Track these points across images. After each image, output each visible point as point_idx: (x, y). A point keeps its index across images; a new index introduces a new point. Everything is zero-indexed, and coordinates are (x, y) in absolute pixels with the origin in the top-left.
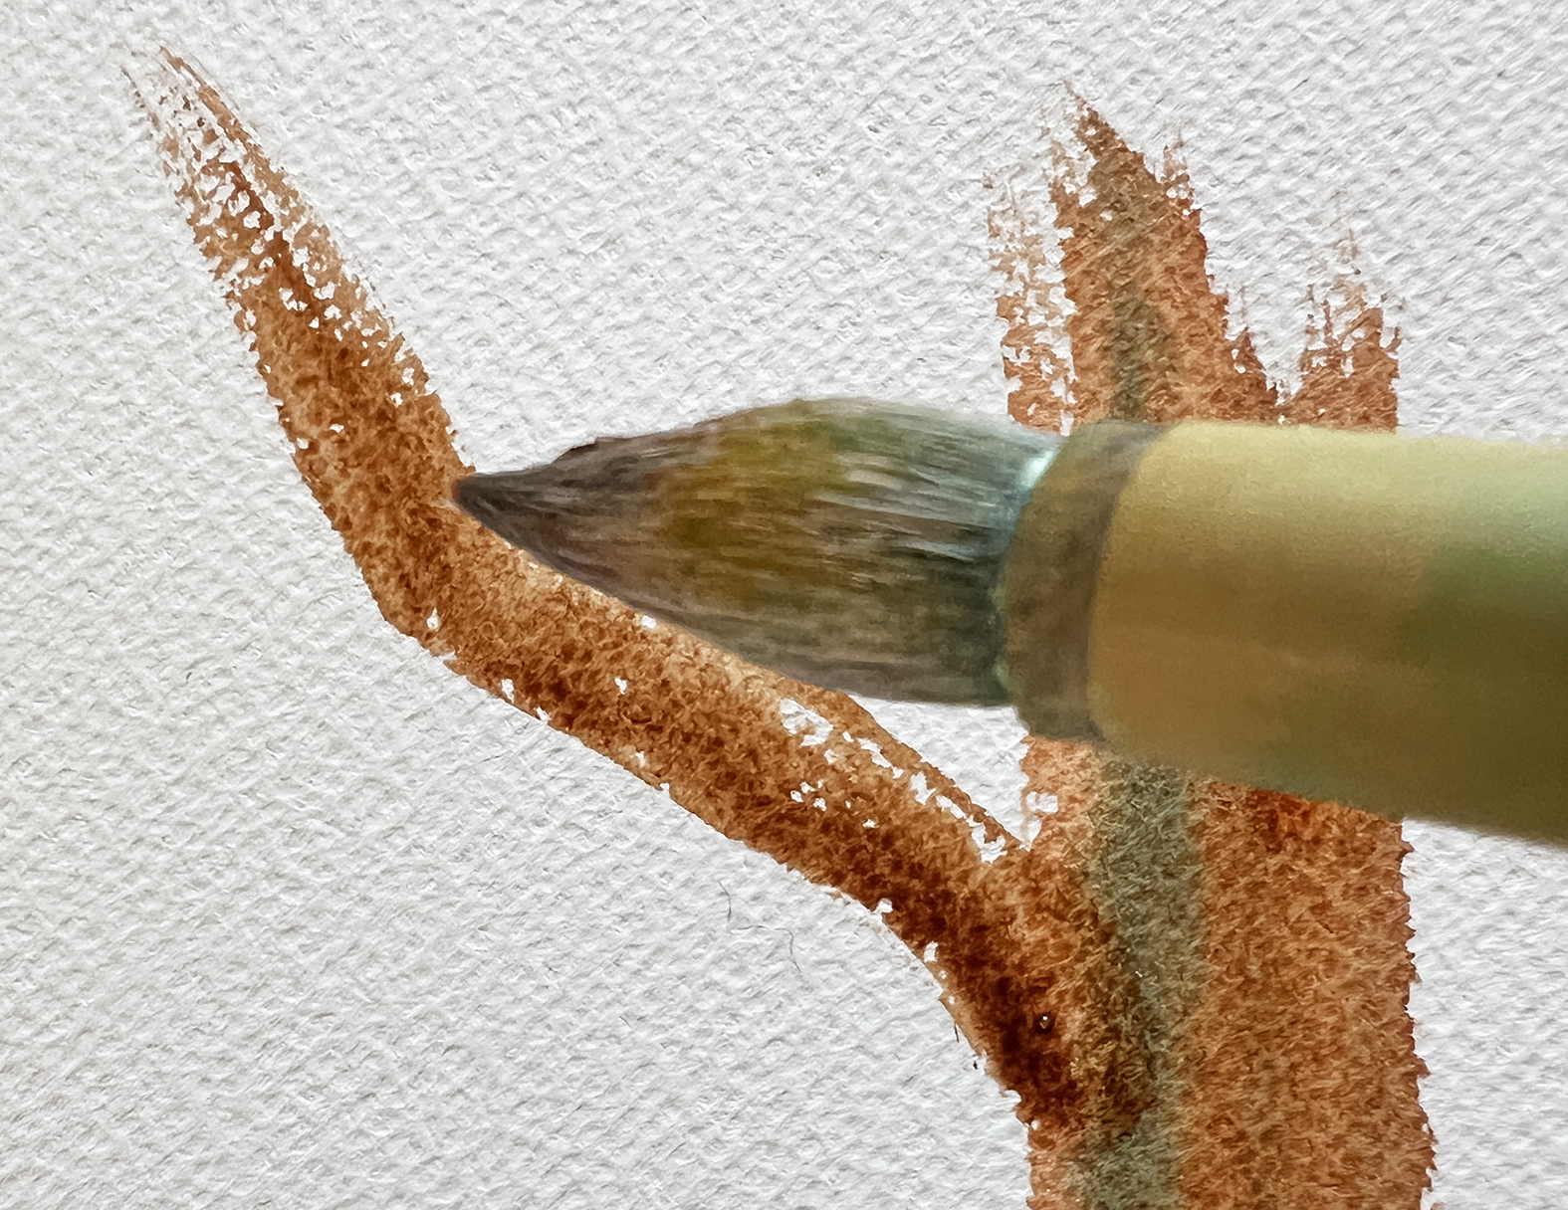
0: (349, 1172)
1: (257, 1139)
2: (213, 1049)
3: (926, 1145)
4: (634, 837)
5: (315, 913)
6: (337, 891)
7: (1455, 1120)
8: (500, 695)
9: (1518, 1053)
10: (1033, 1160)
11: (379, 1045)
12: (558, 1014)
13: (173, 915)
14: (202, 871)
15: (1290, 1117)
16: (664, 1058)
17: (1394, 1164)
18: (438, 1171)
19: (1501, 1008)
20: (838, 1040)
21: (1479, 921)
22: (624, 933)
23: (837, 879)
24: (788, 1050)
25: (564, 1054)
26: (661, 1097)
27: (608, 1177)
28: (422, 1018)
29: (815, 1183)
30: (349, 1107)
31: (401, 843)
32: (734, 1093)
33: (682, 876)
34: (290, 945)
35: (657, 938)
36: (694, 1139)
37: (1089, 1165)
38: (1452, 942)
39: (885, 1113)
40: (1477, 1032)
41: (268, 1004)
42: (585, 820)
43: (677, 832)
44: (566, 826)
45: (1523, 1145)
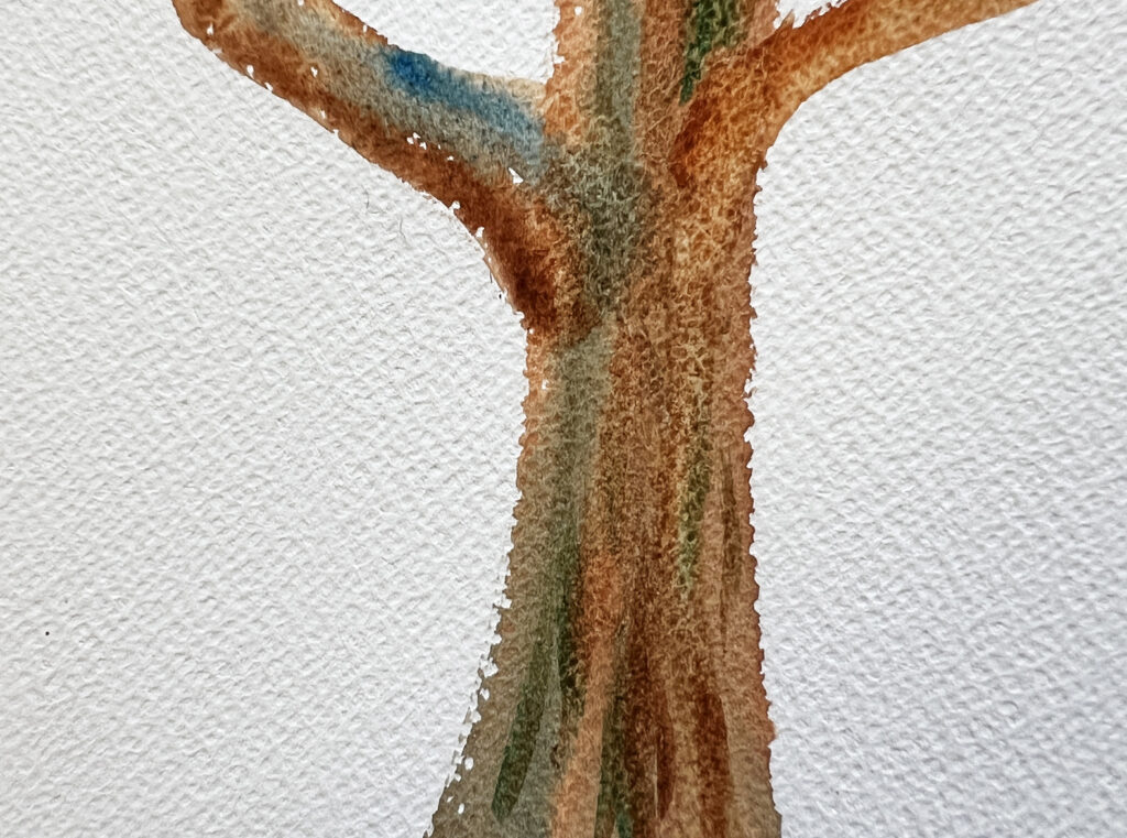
0: (151, 333)
1: (103, 312)
2: (80, 262)
3: (469, 338)
4: (317, 158)
5: (139, 191)
6: (151, 179)
7: (770, 342)
8: (245, 73)
9: (810, 308)
10: (528, 351)
11: (170, 265)
12: (269, 254)
13: (61, 188)
14: (78, 165)
15: (675, 336)
16: (326, 282)
17: (732, 366)
18: (199, 336)
19: (804, 282)
20: (423, 278)
21: (796, 232)
22: (308, 212)
23: (428, 187)
24: (397, 282)
25: (271, 276)
26: (323, 303)
27: (291, 344)
28: (194, 252)
29: (406, 355)
30: (152, 298)
31: (186, 154)
32: (364, 303)
33: (342, 181)
34: (124, 208)
35: (325, 216)
36: (340, 327)
37: (560, 355)
38: (778, 244)
39: (448, 319)
40: (788, 295)
41: (111, 239)
42: (290, 148)
43: (341, 157)
44: (279, 150)
45: (808, 359)
